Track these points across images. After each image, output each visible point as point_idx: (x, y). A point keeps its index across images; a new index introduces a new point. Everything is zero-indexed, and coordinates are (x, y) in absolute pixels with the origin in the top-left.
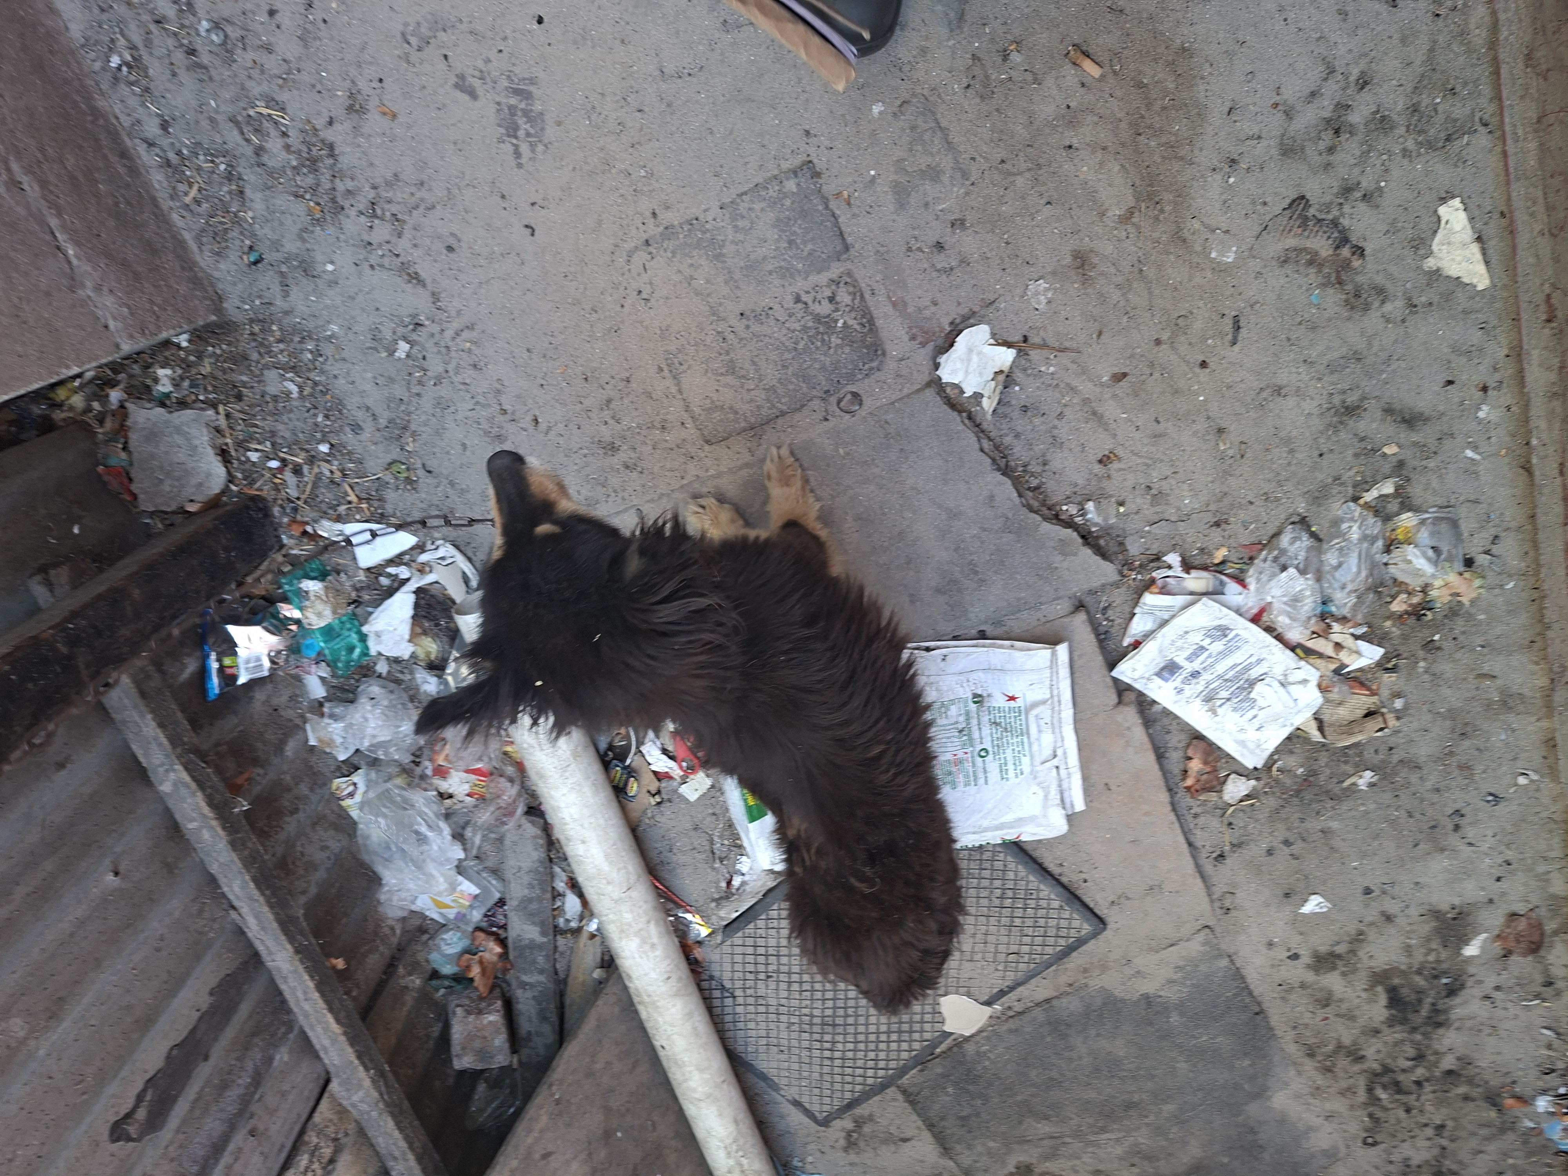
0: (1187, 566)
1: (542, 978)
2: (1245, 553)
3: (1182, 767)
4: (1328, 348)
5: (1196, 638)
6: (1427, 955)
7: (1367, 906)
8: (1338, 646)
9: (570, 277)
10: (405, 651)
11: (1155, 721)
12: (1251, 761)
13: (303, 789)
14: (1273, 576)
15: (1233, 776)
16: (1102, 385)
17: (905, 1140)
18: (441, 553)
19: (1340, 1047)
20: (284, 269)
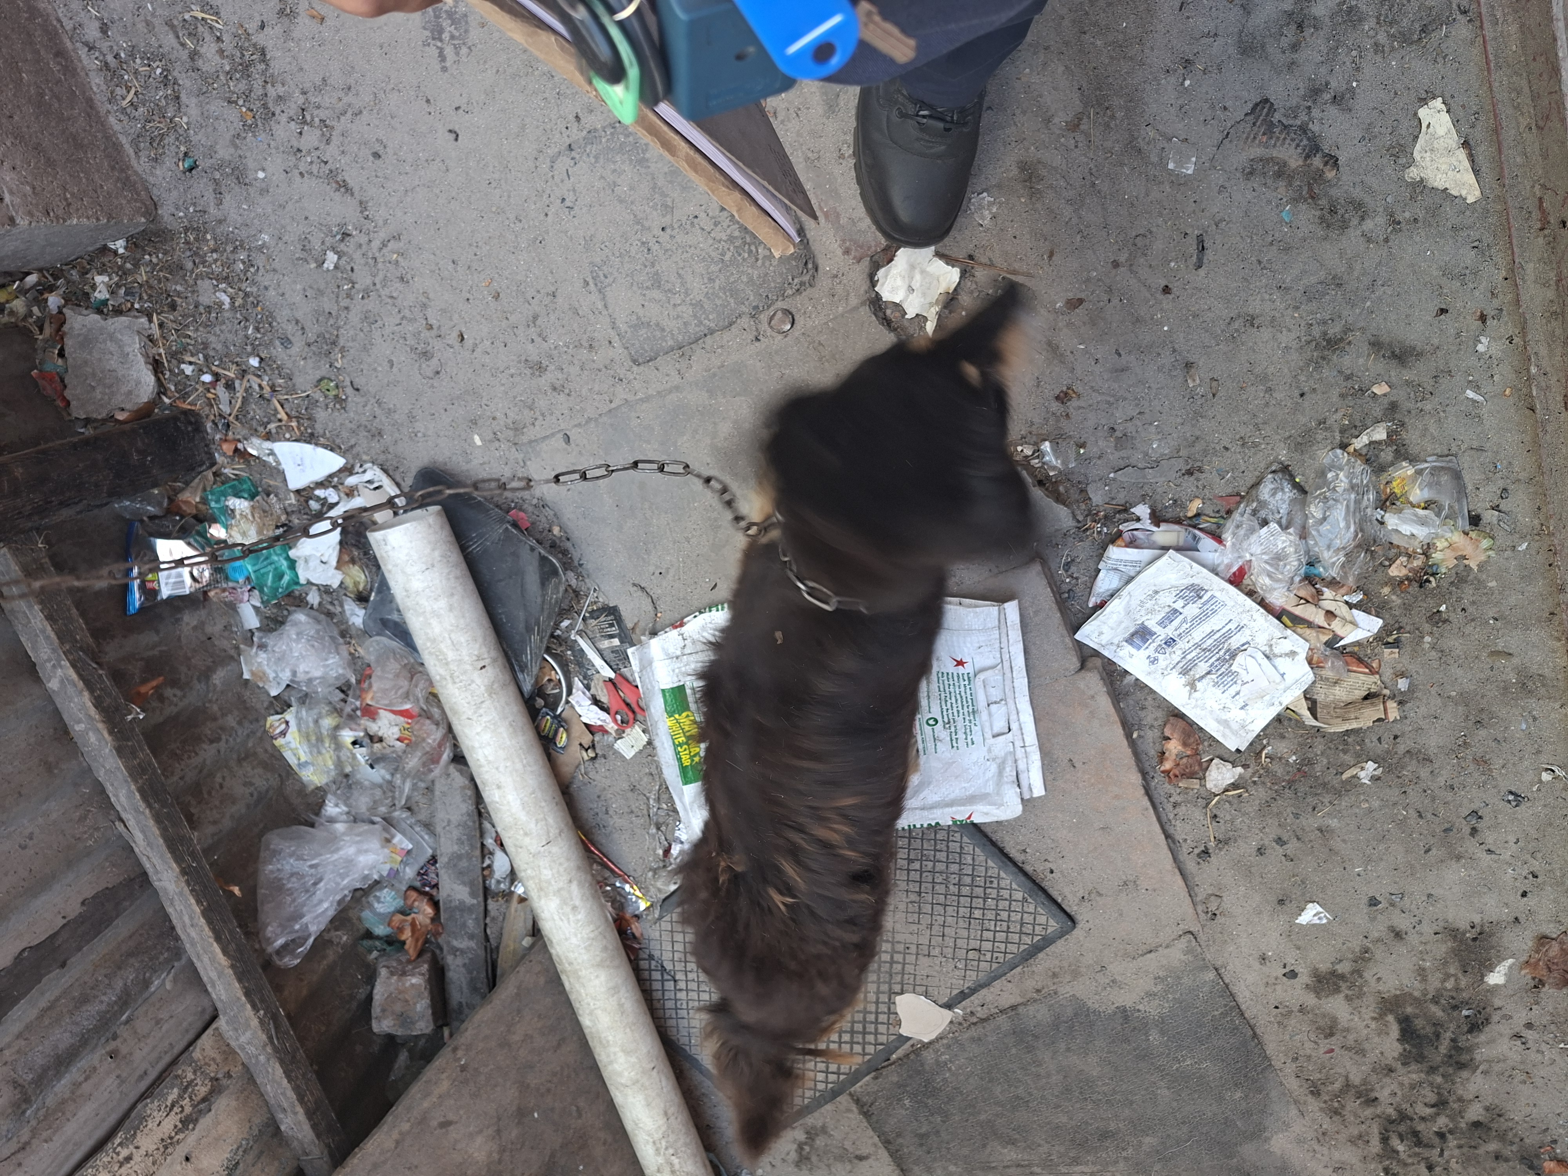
0: (1157, 519)
1: (472, 944)
2: (1223, 506)
3: (1158, 748)
4: (1304, 272)
5: (1167, 599)
6: (1444, 981)
7: (1373, 919)
8: (1330, 614)
9: (493, 185)
10: (333, 578)
11: (1127, 694)
12: (1232, 743)
13: (231, 721)
14: (1252, 531)
15: (1216, 761)
16: (1056, 312)
17: (860, 1158)
18: (368, 476)
19: (1347, 1085)
20: (217, 175)
